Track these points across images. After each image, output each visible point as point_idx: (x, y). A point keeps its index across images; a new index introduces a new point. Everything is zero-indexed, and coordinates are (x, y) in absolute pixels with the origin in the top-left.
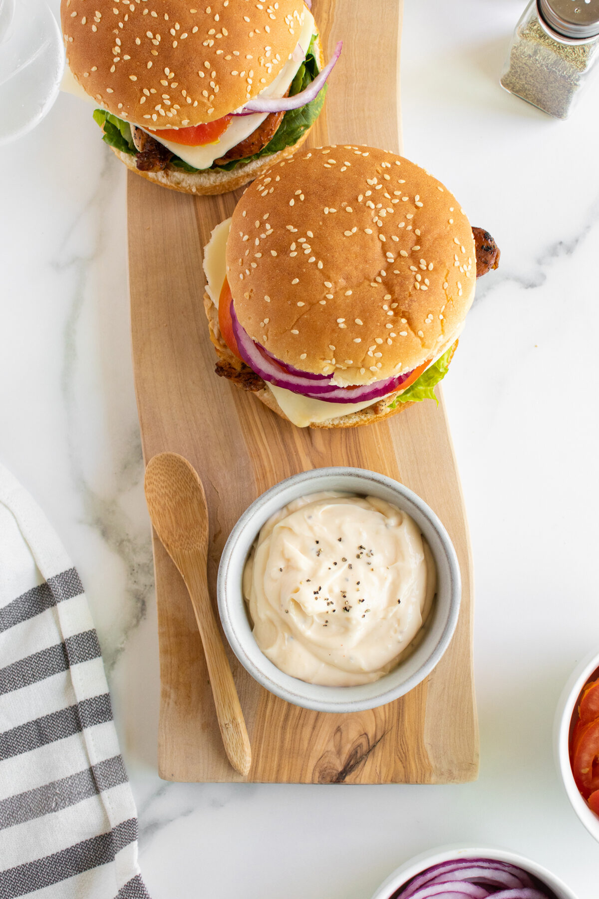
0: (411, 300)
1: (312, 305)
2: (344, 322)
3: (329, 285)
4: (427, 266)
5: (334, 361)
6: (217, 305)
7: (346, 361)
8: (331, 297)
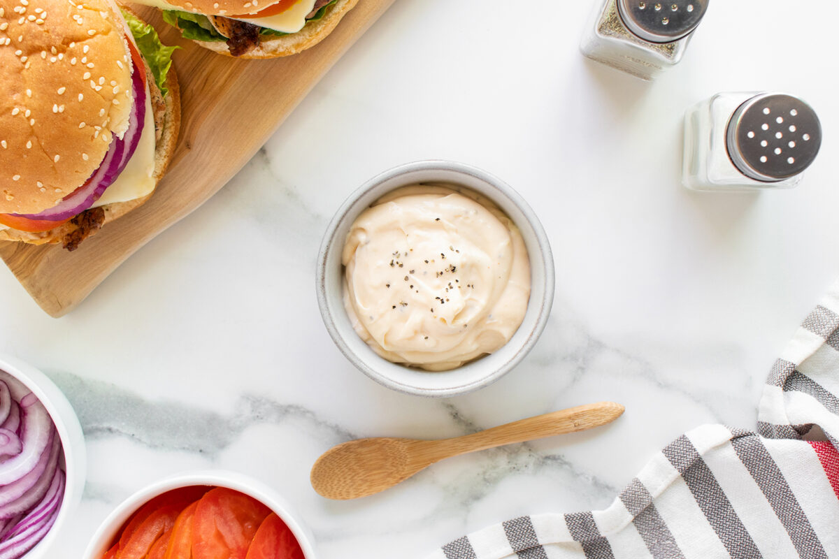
0: (53, 32)
1: (32, 133)
2: (58, 106)
3: (15, 111)
4: (23, 6)
5: (98, 128)
6: (7, 228)
7: (101, 115)
8: (28, 113)
